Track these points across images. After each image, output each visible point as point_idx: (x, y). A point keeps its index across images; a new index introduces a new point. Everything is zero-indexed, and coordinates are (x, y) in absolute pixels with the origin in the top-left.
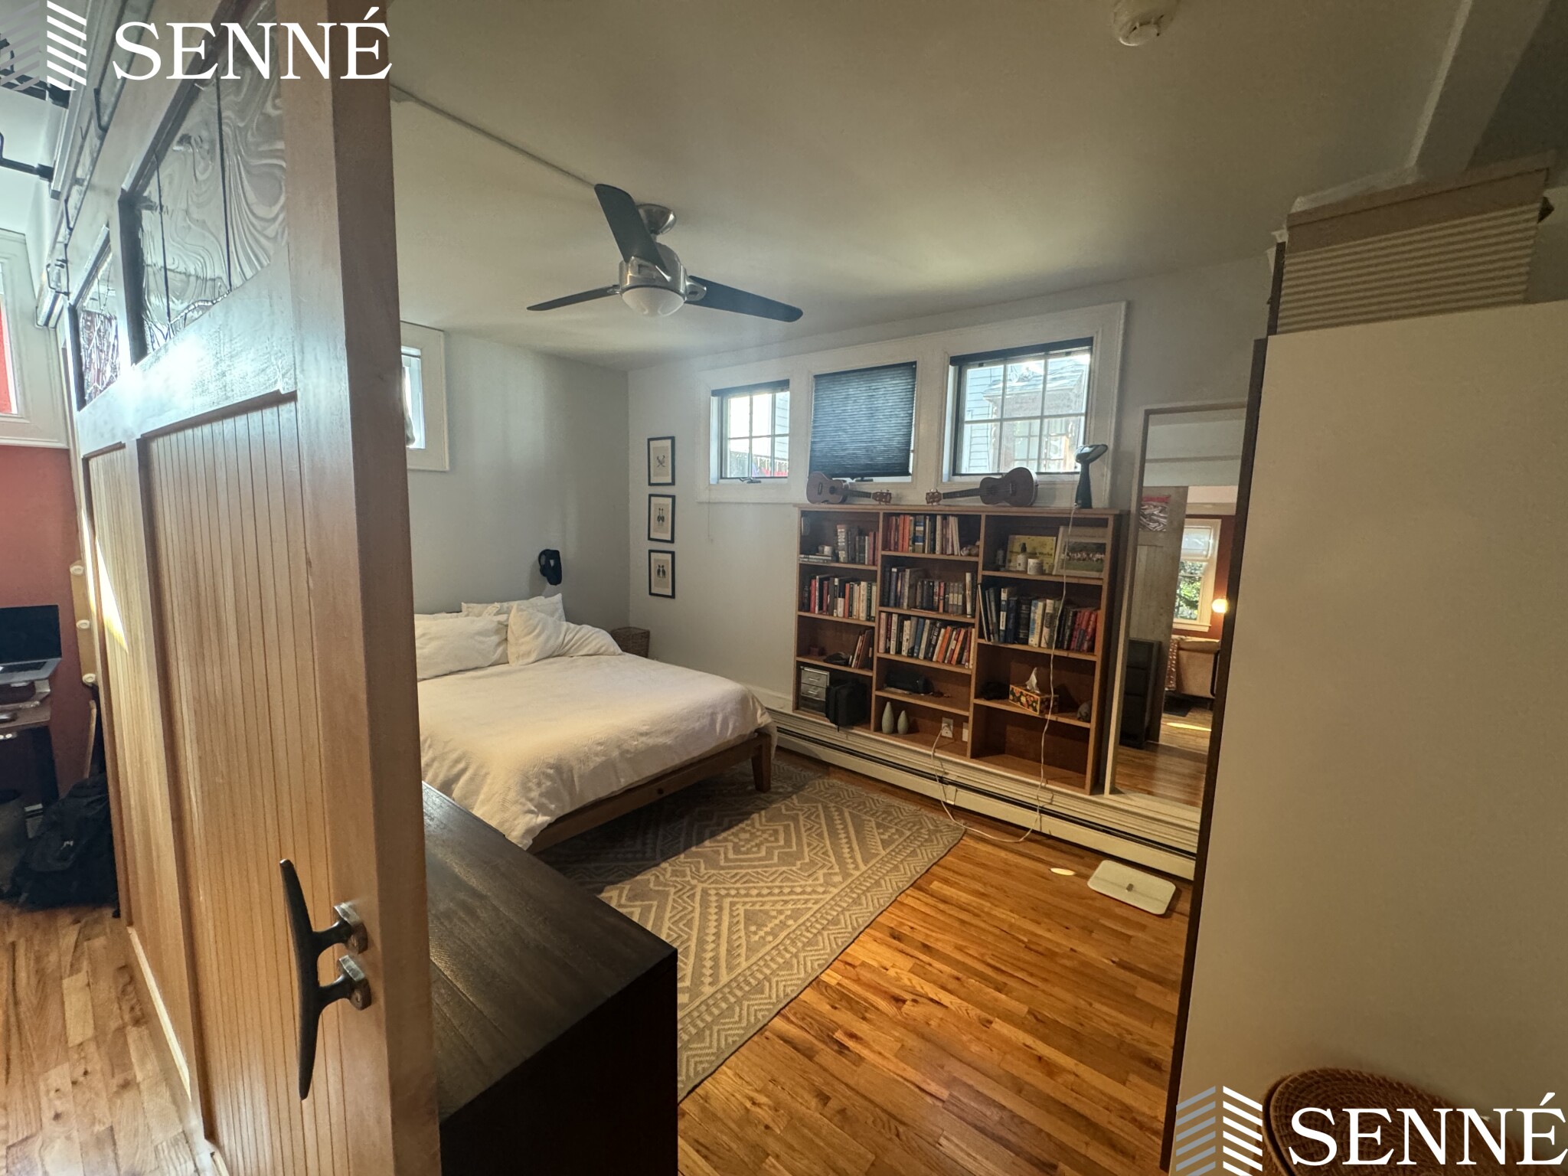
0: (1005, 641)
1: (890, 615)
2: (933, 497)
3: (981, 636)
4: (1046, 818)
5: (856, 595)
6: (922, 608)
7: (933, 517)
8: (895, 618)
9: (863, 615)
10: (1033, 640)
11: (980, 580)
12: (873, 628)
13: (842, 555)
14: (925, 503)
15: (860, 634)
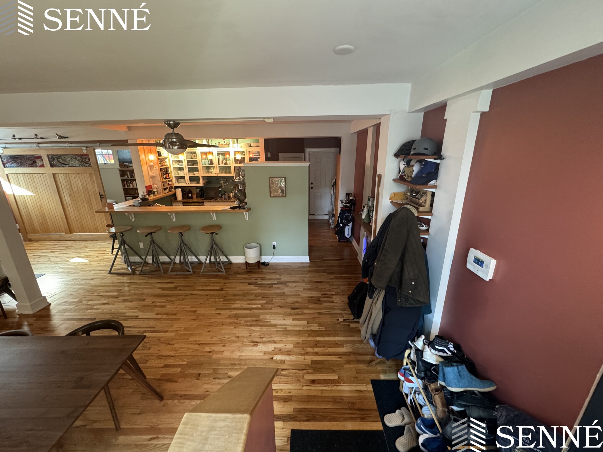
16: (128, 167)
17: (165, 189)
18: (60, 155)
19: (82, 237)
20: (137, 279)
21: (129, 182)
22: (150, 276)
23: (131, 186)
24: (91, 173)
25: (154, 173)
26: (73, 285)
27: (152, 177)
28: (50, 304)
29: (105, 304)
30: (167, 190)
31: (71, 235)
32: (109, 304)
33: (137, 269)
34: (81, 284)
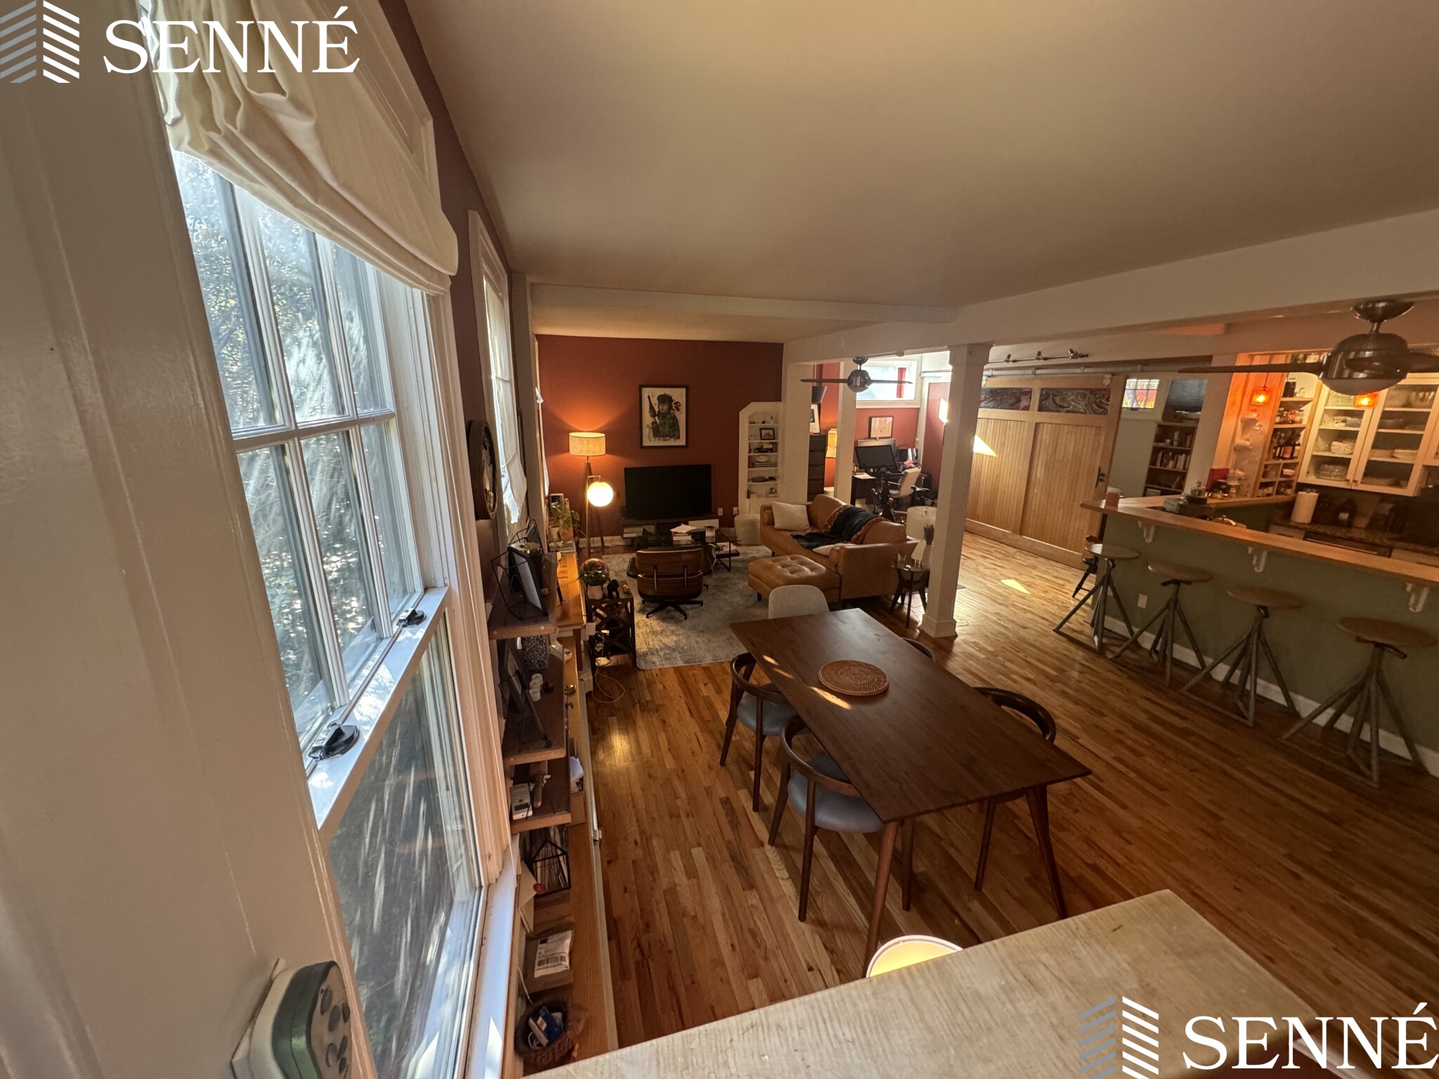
9: (1181, 468)
16: (1182, 419)
17: (1264, 485)
18: (1061, 389)
19: (1036, 547)
20: (1100, 666)
21: (1171, 454)
22: (1132, 674)
23: (1170, 465)
24: (1100, 427)
25: (1248, 440)
26: (995, 622)
27: (1240, 450)
28: (956, 636)
29: (1028, 680)
30: (1270, 490)
31: (1018, 537)
32: (1035, 684)
33: (1112, 648)
34: (1006, 628)
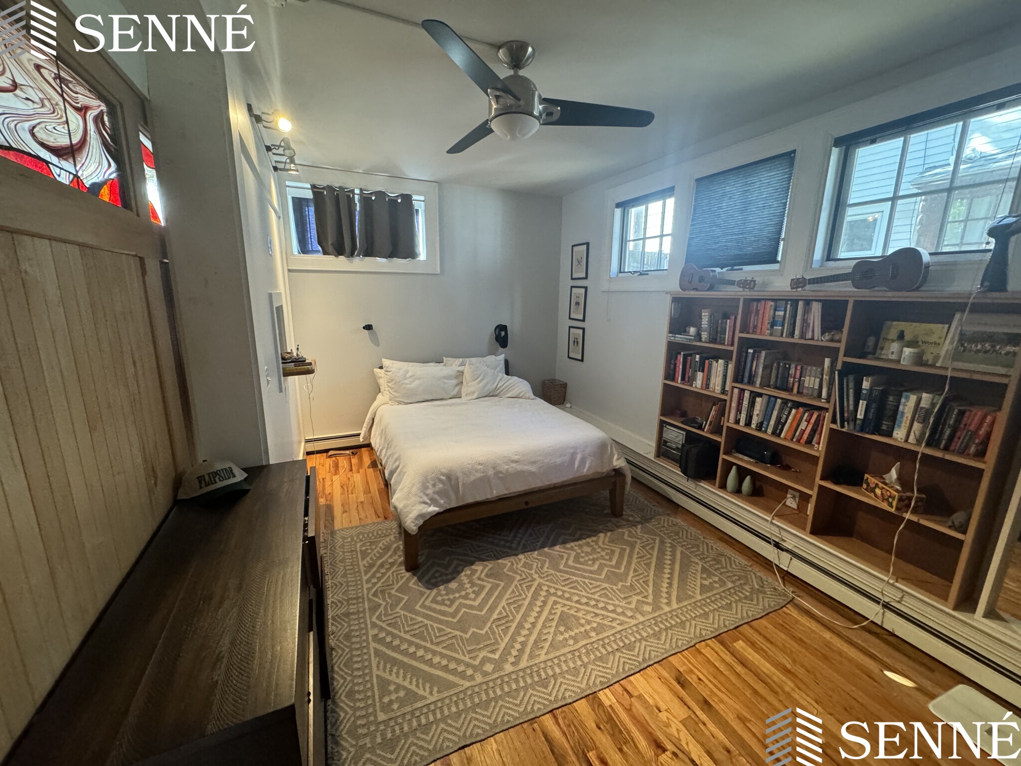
0: (862, 430)
1: (742, 391)
2: (797, 283)
3: (834, 421)
4: (889, 614)
5: (713, 371)
6: (776, 388)
7: (795, 303)
8: (747, 394)
9: (718, 389)
10: (899, 434)
11: (839, 366)
12: (725, 400)
13: (704, 336)
14: (789, 289)
15: (714, 404)
